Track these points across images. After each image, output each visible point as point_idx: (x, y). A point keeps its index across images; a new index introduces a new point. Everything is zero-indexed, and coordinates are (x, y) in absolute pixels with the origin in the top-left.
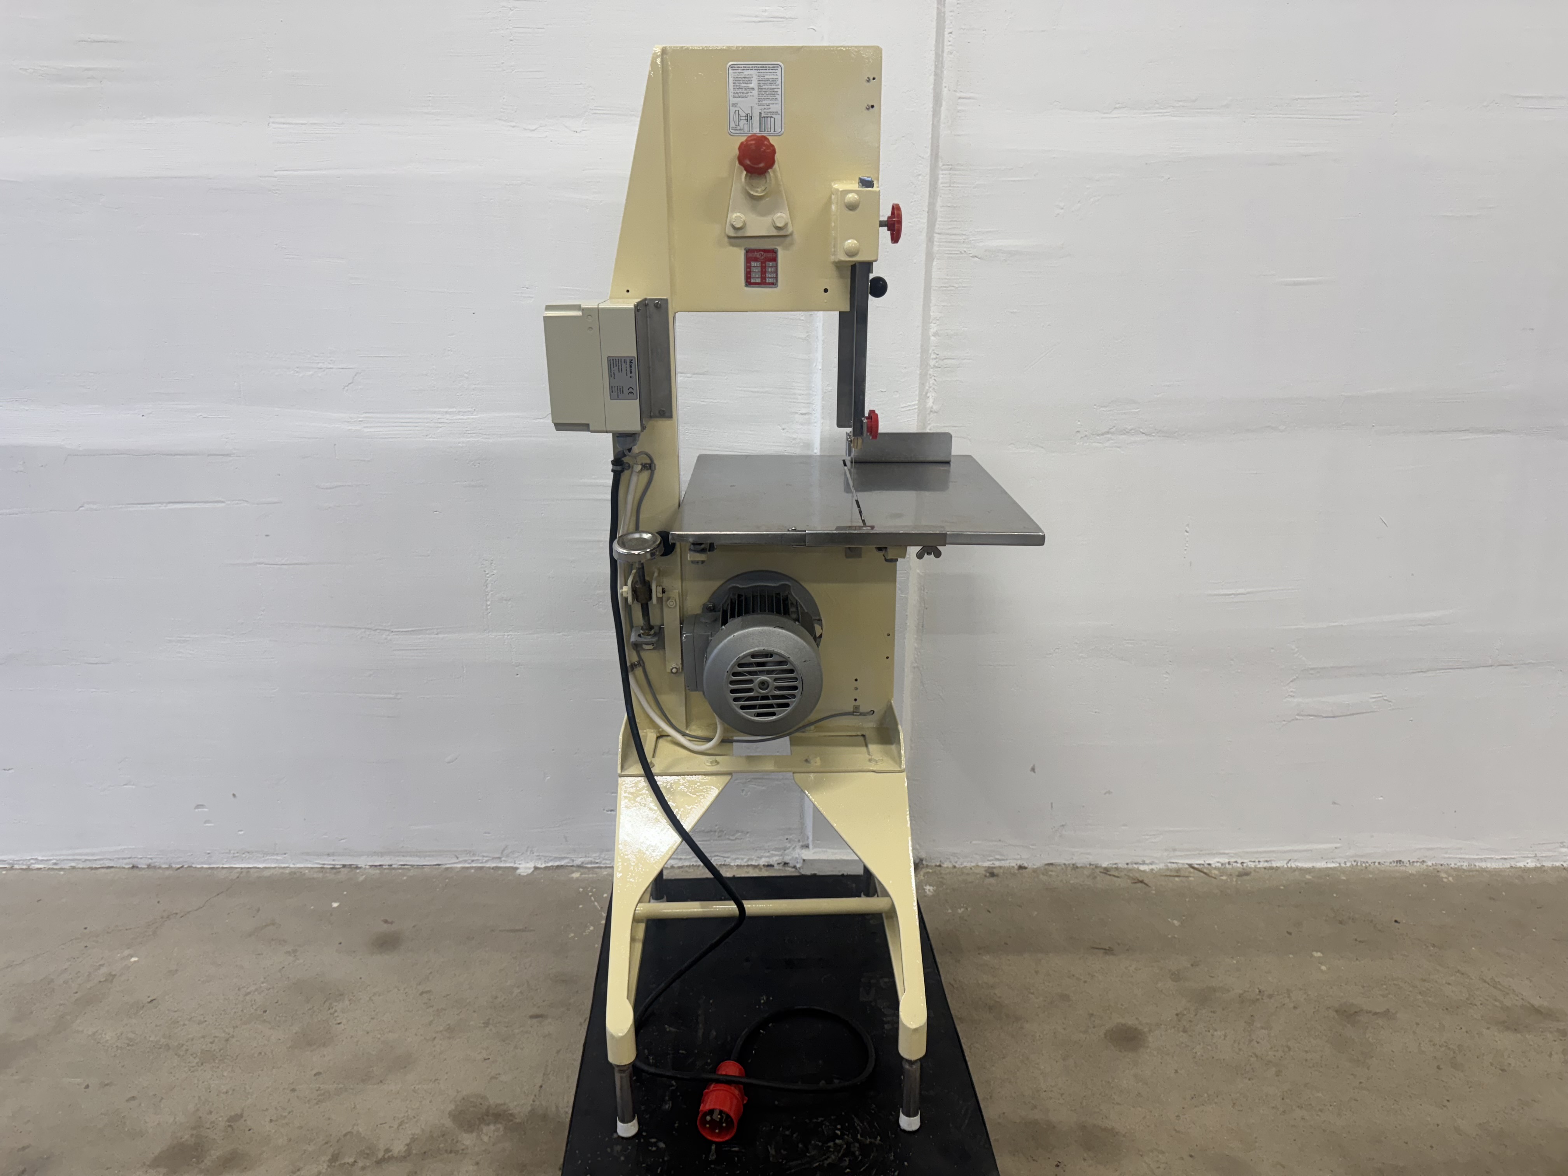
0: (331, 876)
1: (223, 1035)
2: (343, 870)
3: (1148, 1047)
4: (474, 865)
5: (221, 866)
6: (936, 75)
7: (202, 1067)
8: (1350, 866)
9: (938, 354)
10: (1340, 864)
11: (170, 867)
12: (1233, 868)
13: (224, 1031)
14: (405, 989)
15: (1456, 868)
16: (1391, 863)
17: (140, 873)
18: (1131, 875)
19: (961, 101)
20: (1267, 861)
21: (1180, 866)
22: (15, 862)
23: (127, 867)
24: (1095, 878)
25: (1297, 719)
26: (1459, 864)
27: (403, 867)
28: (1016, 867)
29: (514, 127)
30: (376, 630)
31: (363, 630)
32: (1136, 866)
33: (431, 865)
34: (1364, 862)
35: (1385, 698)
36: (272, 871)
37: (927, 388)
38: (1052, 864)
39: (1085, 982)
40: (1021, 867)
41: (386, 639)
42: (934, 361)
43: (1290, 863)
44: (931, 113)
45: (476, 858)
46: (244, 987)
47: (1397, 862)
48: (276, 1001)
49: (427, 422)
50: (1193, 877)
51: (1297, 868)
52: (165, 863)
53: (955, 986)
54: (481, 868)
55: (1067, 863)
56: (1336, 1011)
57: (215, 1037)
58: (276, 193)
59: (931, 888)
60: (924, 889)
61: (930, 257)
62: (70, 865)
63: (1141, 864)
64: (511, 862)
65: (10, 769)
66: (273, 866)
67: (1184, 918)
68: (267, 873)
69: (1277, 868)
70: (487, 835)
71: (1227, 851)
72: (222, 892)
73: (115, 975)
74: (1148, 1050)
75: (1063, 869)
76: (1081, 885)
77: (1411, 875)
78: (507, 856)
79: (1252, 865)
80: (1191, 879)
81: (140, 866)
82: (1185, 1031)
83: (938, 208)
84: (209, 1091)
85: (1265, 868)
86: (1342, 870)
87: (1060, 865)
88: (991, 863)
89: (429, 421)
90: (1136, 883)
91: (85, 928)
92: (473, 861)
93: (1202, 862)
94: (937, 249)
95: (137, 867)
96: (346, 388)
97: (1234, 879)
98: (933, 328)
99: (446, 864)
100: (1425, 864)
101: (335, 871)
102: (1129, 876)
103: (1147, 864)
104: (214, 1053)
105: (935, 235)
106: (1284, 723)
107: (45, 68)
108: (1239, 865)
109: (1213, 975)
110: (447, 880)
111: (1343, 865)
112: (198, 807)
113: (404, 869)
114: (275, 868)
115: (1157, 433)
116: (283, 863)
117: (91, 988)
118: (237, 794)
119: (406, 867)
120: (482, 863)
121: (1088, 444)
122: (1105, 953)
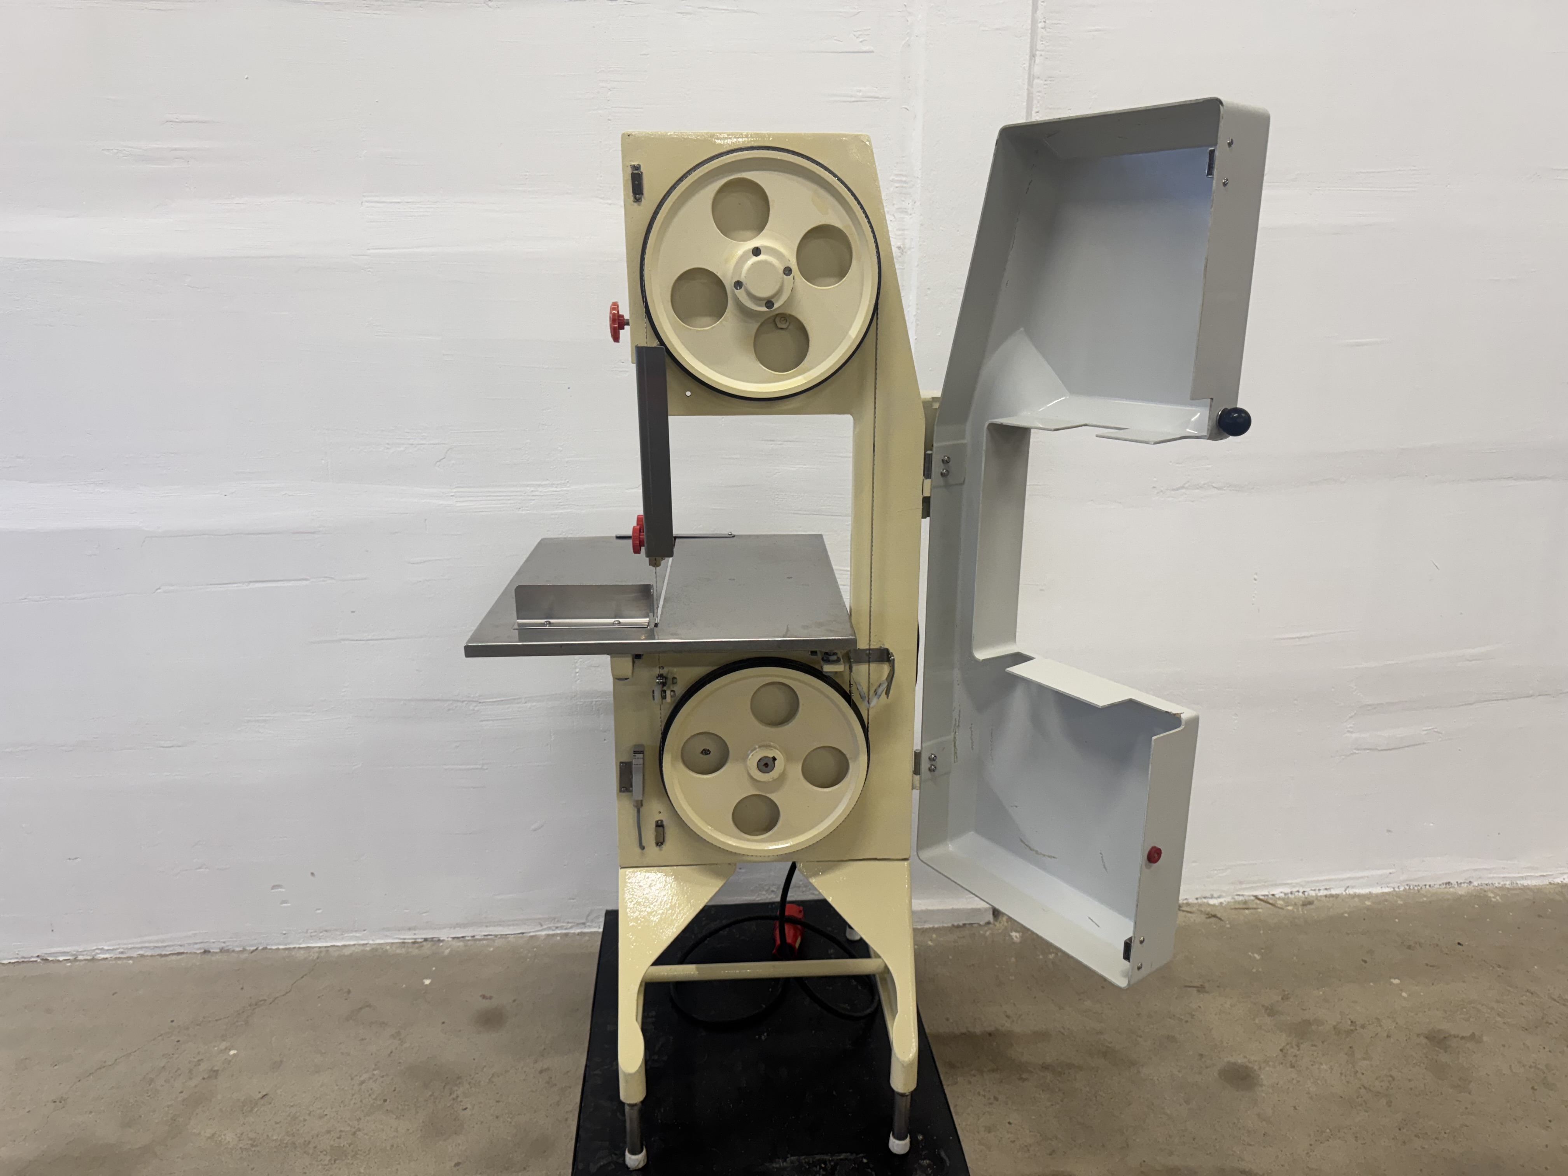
0: (415, 951)
1: (348, 1129)
2: (425, 943)
3: (1262, 1086)
4: (558, 932)
5: (297, 946)
7: (336, 1165)
8: (1404, 890)
10: (1394, 888)
11: (244, 950)
12: (1296, 897)
13: (349, 1125)
14: (522, 1068)
15: (1500, 887)
16: (1440, 885)
17: (214, 958)
18: (1203, 910)
20: (1326, 889)
21: (1247, 898)
22: (79, 953)
23: (198, 952)
25: (1355, 753)
26: (1502, 883)
27: (486, 937)
29: (610, 204)
30: (463, 702)
31: (451, 702)
32: (1205, 900)
33: (515, 934)
34: (1416, 886)
35: (1436, 730)
36: (353, 948)
39: (1187, 1022)
41: (474, 710)
43: (1348, 889)
45: (562, 924)
46: (356, 1076)
47: (1446, 884)
48: (393, 1089)
49: (521, 495)
50: (1261, 908)
51: (1355, 894)
52: (237, 946)
53: (1066, 1034)
54: (566, 935)
56: (1427, 1038)
57: (341, 1131)
58: (369, 271)
59: (1017, 934)
60: (1010, 936)
62: (138, 953)
63: (1211, 898)
64: (595, 927)
65: (76, 859)
66: (352, 943)
67: (1263, 951)
68: (347, 952)
69: (1337, 896)
70: (572, 901)
71: (1289, 882)
72: (306, 975)
73: (217, 1071)
74: (1264, 1088)
77: (1462, 896)
78: (592, 921)
79: (1313, 893)
80: (1260, 910)
81: (212, 951)
82: (1293, 1067)
85: (1326, 896)
86: (1398, 895)
89: (520, 493)
90: (1209, 917)
91: (172, 1021)
92: (557, 928)
93: (1267, 893)
95: (209, 952)
96: (438, 463)
97: (1300, 909)
99: (530, 932)
100: (1472, 885)
101: (417, 945)
102: (1201, 911)
103: (1215, 898)
104: (345, 1149)
106: (1343, 757)
107: (130, 149)
108: (1301, 894)
109: (1304, 1008)
110: (535, 949)
111: (1397, 889)
112: (274, 887)
113: (487, 939)
114: (354, 945)
115: (1228, 487)
116: (362, 940)
117: (196, 1086)
118: (315, 873)
119: (489, 937)
120: (566, 929)
121: (1163, 499)
122: (1199, 991)
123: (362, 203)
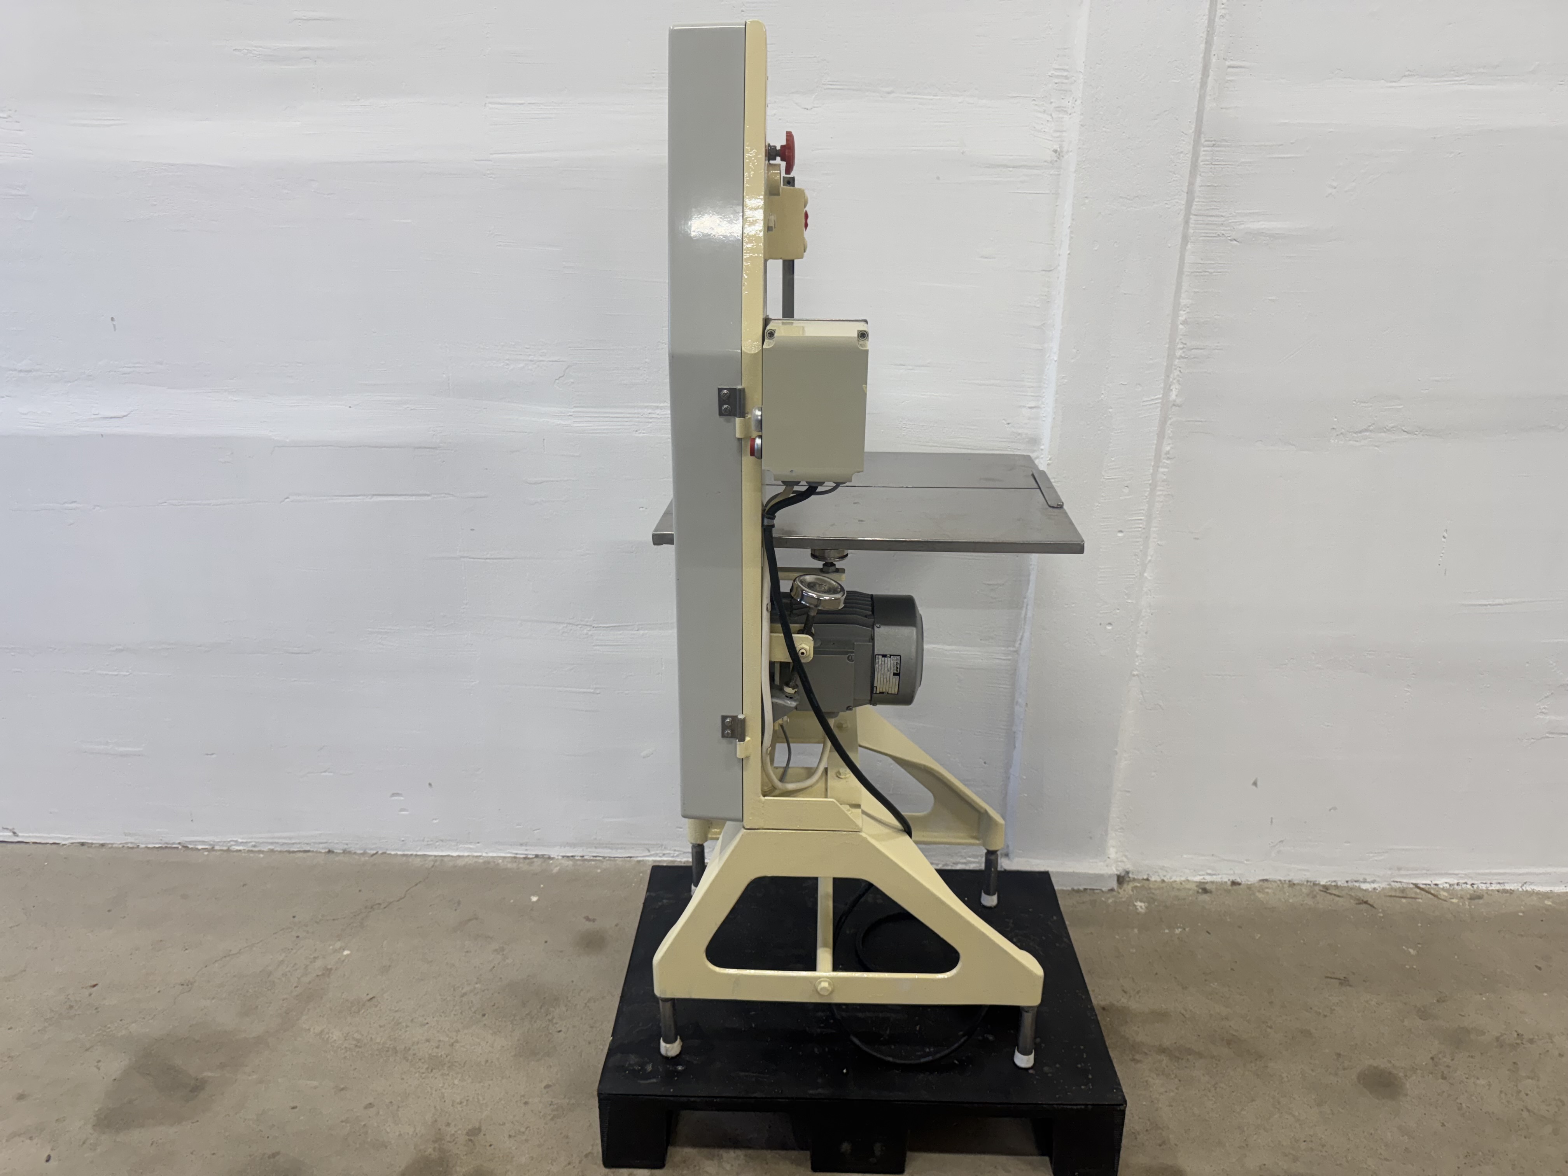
0: (524, 867)
1: (447, 1039)
2: (535, 860)
3: (1406, 1095)
4: (665, 859)
5: (415, 853)
7: (432, 1074)
9: (1185, 344)
11: (364, 854)
12: (1462, 890)
13: (448, 1036)
17: (337, 859)
18: (1353, 894)
19: (1230, 70)
20: (1499, 883)
21: (1405, 886)
22: (215, 843)
23: (323, 851)
24: (1314, 897)
25: (1548, 737)
27: (594, 858)
28: (1229, 883)
30: (577, 625)
31: (565, 625)
32: (1357, 884)
33: (622, 857)
36: (467, 860)
37: (1171, 380)
38: (1267, 880)
39: (1325, 1016)
40: (1234, 883)
41: (587, 634)
42: (1181, 351)
43: (1525, 885)
44: (1198, 85)
45: (668, 852)
46: (459, 987)
48: (493, 1004)
49: (638, 417)
50: (1421, 899)
51: (1533, 892)
52: (360, 849)
53: (1187, 1016)
54: (672, 862)
55: (1282, 879)
57: (440, 1041)
58: (491, 177)
59: (1142, 904)
60: (1135, 906)
61: (1185, 239)
62: (269, 848)
63: (1362, 882)
65: (213, 754)
66: (466, 854)
67: (1419, 946)
68: (460, 863)
69: (1511, 892)
71: (1456, 872)
72: (420, 882)
73: (331, 969)
74: (1409, 1098)
75: (1279, 886)
76: (1302, 905)
79: (1483, 887)
80: (1420, 900)
81: (335, 851)
82: (1444, 1078)
83: (1197, 188)
84: (443, 1100)
85: (1498, 891)
87: (1275, 882)
88: (1202, 877)
89: (639, 415)
90: (1360, 904)
91: (294, 917)
92: (664, 855)
93: (1429, 882)
94: (1192, 231)
95: (333, 852)
96: (557, 381)
97: (1467, 903)
98: (1183, 316)
99: (637, 857)
101: (528, 861)
102: (1350, 895)
103: (1369, 882)
104: (442, 1058)
105: (1191, 216)
106: (1533, 740)
107: (260, 48)
108: (1469, 886)
109: (1463, 1014)
110: (641, 875)
112: (394, 795)
113: (596, 860)
114: (469, 856)
115: (1421, 431)
116: (476, 852)
117: (310, 983)
118: (433, 784)
119: (598, 858)
120: (673, 857)
121: (1343, 442)
122: (1341, 984)
123: (486, 104)
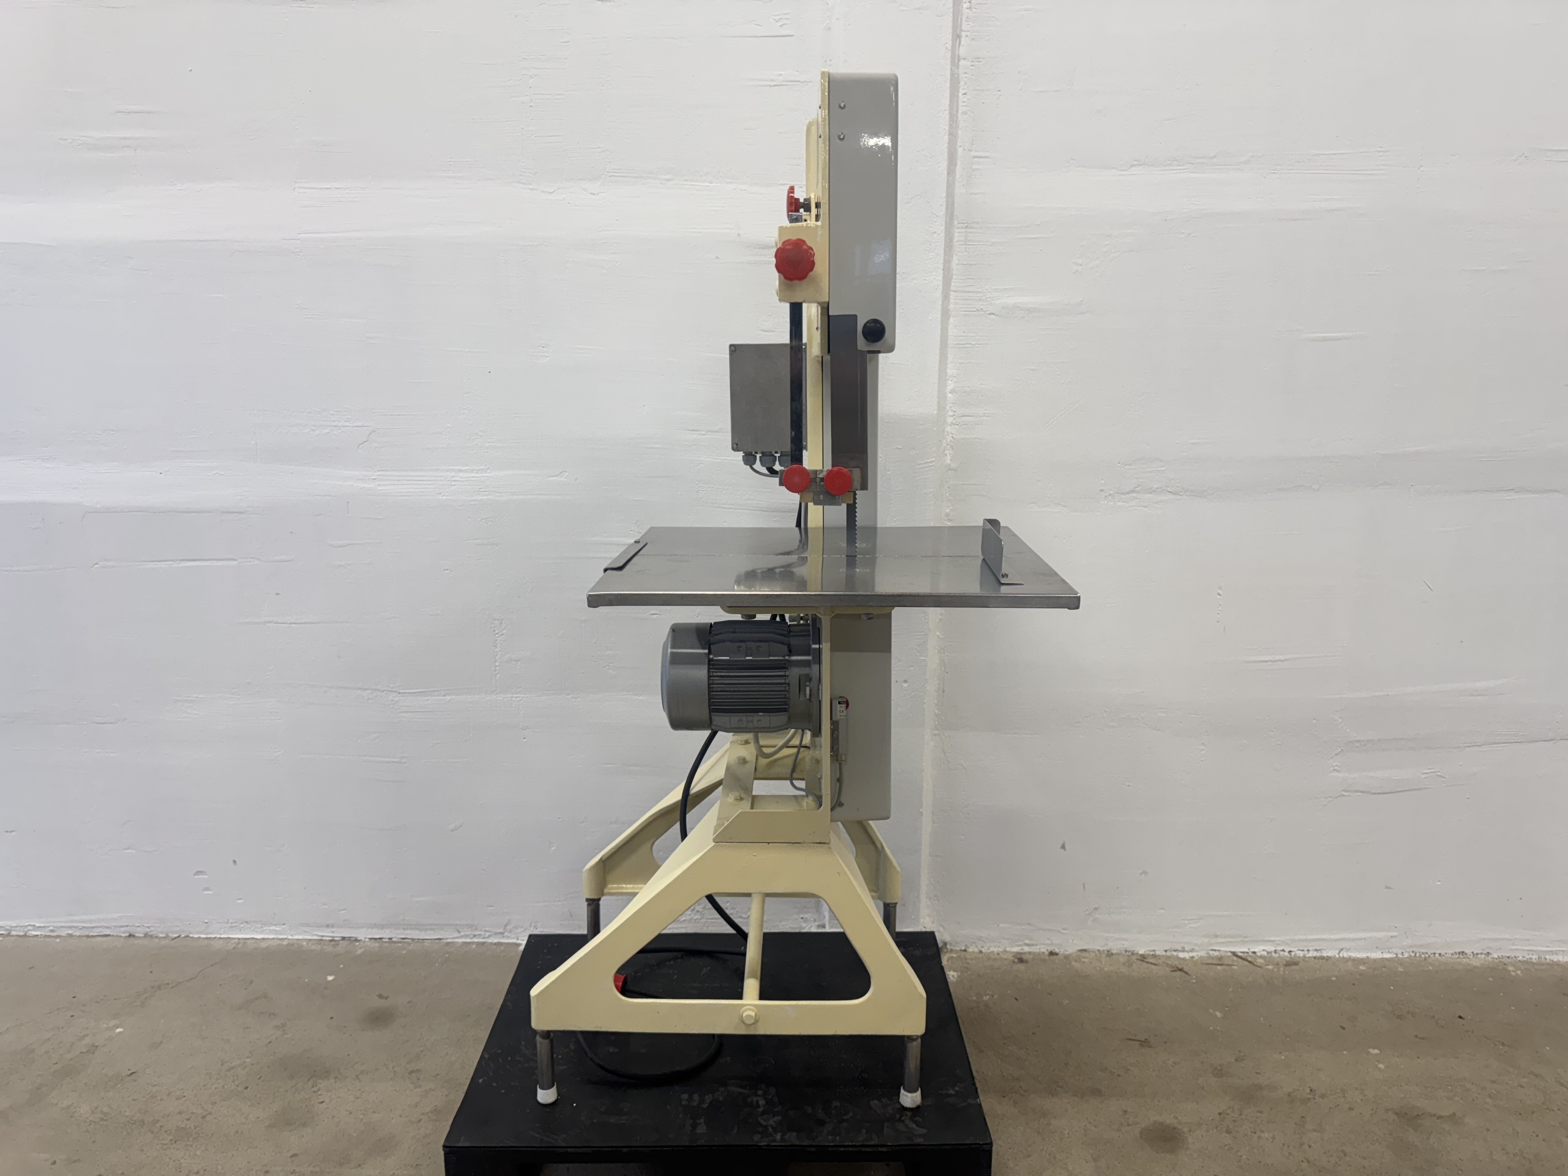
0: (329, 948)
1: (201, 1111)
2: (341, 942)
3: (1187, 1149)
4: (476, 940)
5: (218, 936)
6: (950, 134)
7: (175, 1146)
8: (1408, 957)
9: (955, 412)
10: (1397, 954)
11: (167, 936)
12: (1280, 957)
13: (203, 1108)
14: (393, 1067)
15: (1524, 961)
16: (1452, 954)
17: (136, 942)
18: (1170, 963)
19: (976, 159)
20: (1316, 950)
21: (1223, 954)
22: (13, 929)
23: (123, 935)
24: (1130, 965)
25: (1344, 796)
26: (1527, 957)
27: (403, 940)
28: (1047, 953)
29: (532, 189)
30: (383, 691)
31: (370, 691)
32: (1175, 954)
33: (431, 939)
34: (1423, 953)
35: (1438, 774)
36: (270, 942)
37: (945, 445)
38: (1085, 950)
39: (1119, 1075)
40: (1052, 953)
41: (392, 701)
42: (952, 418)
43: (1342, 952)
44: (945, 172)
45: (479, 933)
46: (228, 1062)
47: (1459, 953)
48: (259, 1077)
50: (1237, 966)
51: (1350, 958)
52: (162, 933)
54: (483, 943)
55: (1101, 949)
56: (1397, 1114)
57: (193, 1113)
58: (299, 255)
59: (955, 974)
61: (946, 314)
62: (67, 932)
63: (1180, 951)
64: (514, 938)
65: (12, 832)
66: (271, 937)
67: (1227, 1009)
68: (264, 945)
69: (1328, 958)
70: (491, 908)
71: (1272, 939)
72: (216, 963)
73: (97, 1047)
74: (1188, 1153)
75: (1096, 955)
76: (1116, 973)
77: (1475, 967)
78: (510, 931)
79: (1301, 954)
80: (1235, 967)
81: (136, 935)
82: (1228, 1132)
83: (954, 265)
84: (179, 1170)
85: (1315, 958)
86: (1400, 961)
87: (1093, 952)
88: (1020, 948)
89: (442, 479)
90: (1175, 971)
91: (74, 997)
92: (475, 936)
93: (1246, 950)
94: (953, 306)
95: (134, 936)
96: (361, 446)
97: (1282, 969)
98: (950, 385)
99: (447, 939)
100: (1490, 956)
101: (333, 943)
102: (1168, 964)
103: (1187, 951)
104: (190, 1130)
105: (951, 293)
106: (1330, 799)
107: (84, 138)
108: (1286, 954)
109: (1259, 1071)
110: (447, 955)
111: (1400, 956)
112: (197, 873)
113: (404, 942)
114: (273, 939)
115: (1185, 492)
116: (281, 934)
117: (71, 1059)
118: (237, 861)
119: (406, 940)
120: (484, 938)
121: (1112, 503)
122: (1141, 1045)
123: (295, 188)
